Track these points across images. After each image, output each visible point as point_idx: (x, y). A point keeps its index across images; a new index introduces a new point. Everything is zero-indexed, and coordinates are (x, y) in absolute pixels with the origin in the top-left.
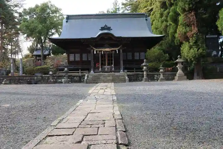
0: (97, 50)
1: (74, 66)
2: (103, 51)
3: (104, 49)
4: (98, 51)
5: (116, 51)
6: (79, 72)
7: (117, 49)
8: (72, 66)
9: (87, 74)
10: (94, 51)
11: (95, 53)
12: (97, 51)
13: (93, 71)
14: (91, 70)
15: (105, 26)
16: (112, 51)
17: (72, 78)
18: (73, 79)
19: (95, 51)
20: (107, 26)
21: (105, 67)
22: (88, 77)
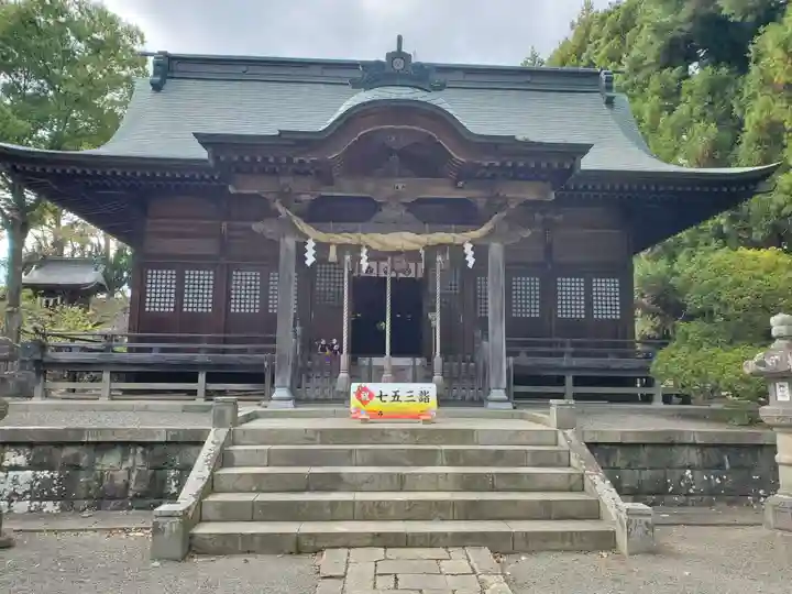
0: (323, 237)
1: (163, 350)
2: (370, 251)
3: (379, 236)
4: (333, 249)
5: (458, 250)
6: (193, 393)
7: (467, 240)
8: (150, 350)
9: (223, 432)
10: (301, 250)
11: (310, 260)
12: (322, 248)
13: (291, 389)
14: (278, 381)
15: (391, 57)
16: (432, 250)
17: (76, 457)
18: (91, 467)
19: (310, 245)
20: (406, 57)
21: (377, 361)
22: (223, 459)
